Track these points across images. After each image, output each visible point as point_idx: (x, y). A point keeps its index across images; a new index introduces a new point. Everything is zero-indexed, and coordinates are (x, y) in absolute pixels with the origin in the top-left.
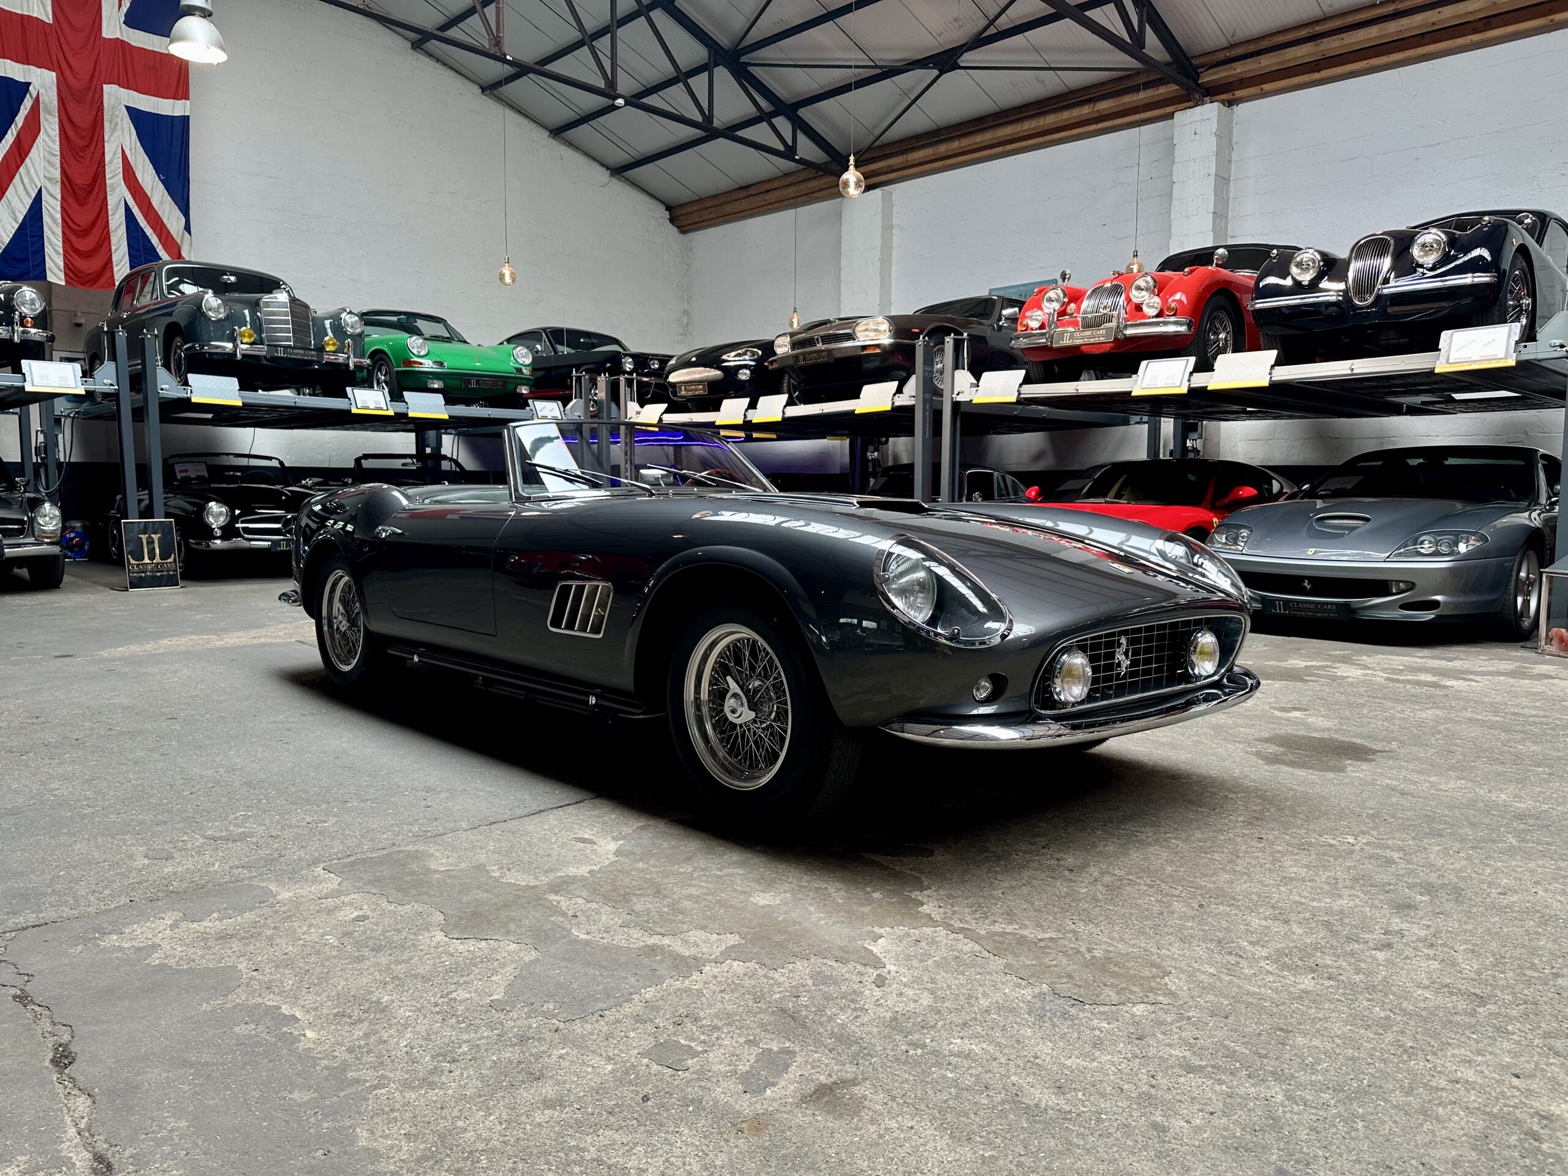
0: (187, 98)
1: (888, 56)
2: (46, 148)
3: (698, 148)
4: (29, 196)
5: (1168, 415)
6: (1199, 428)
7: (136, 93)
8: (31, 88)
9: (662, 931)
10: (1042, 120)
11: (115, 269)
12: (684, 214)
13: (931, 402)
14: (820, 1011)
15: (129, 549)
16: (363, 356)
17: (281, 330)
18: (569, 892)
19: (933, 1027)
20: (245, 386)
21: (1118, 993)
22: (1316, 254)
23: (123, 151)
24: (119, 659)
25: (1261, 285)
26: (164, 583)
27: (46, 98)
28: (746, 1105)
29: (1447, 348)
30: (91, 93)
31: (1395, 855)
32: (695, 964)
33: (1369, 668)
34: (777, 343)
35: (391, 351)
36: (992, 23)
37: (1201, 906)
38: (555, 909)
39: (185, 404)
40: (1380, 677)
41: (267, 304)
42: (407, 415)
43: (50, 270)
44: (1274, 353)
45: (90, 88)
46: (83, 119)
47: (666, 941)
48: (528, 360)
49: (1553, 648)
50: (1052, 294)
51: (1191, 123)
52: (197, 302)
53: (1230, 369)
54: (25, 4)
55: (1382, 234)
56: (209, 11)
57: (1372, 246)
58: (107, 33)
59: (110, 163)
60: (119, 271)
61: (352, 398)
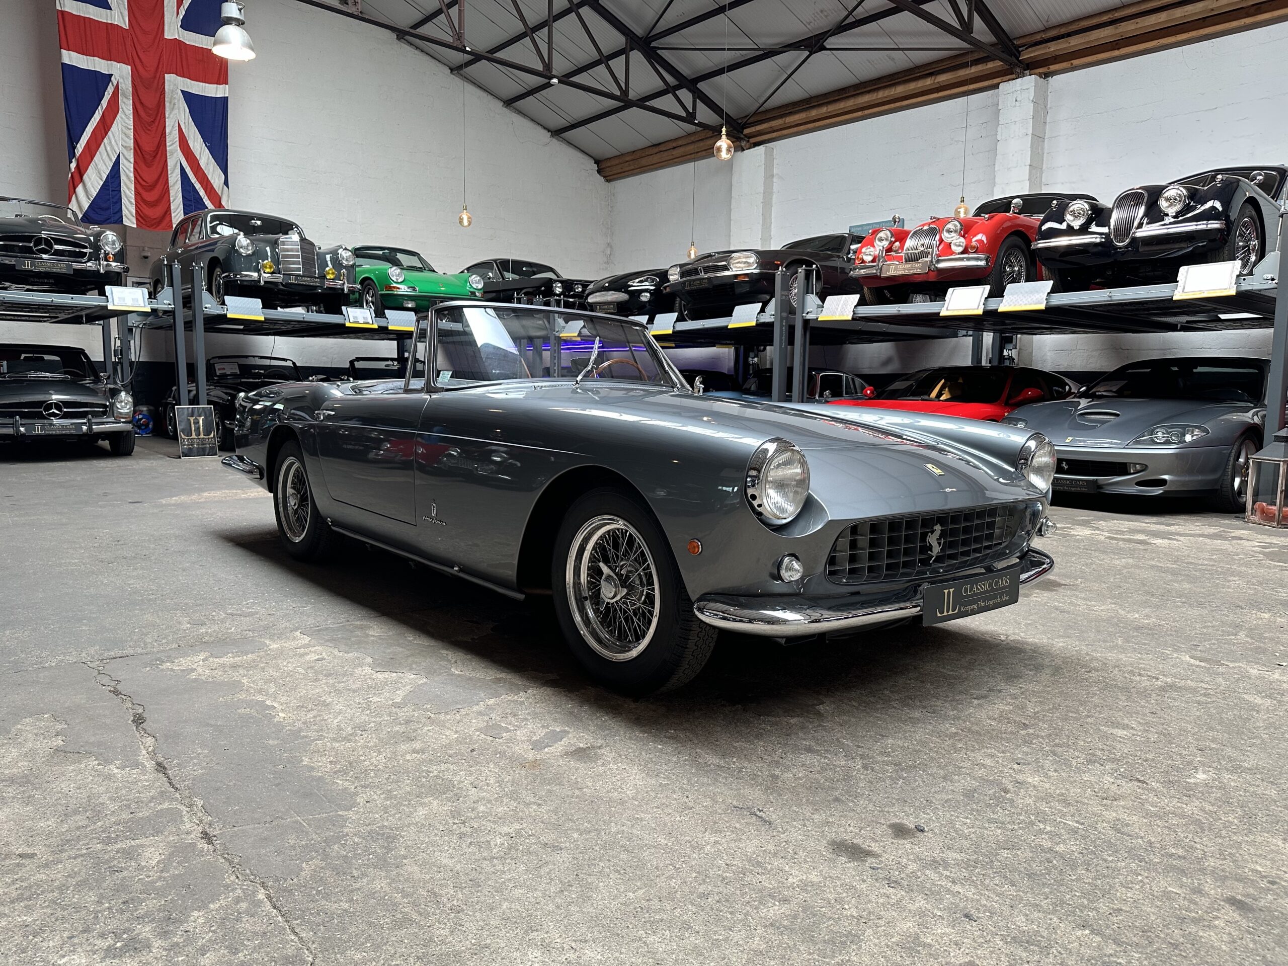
0: (226, 83)
1: (768, 42)
2: (124, 124)
3: (619, 115)
4: (111, 160)
7: (188, 80)
8: (113, 78)
10: (894, 90)
11: (173, 215)
12: (609, 167)
13: (787, 318)
15: (182, 427)
16: (355, 283)
17: (294, 263)
20: (268, 304)
22: (1085, 204)
23: (179, 125)
24: (174, 505)
25: (1044, 228)
26: (207, 453)
27: (123, 85)
28: (531, 755)
29: (1184, 280)
30: (156, 82)
33: (1099, 530)
34: (670, 272)
35: (377, 278)
36: (850, 13)
39: (223, 318)
40: (1103, 536)
41: (283, 243)
42: (388, 327)
43: (125, 216)
44: (1050, 284)
45: (155, 77)
46: (150, 100)
48: (480, 286)
49: (1256, 518)
50: (881, 235)
51: (1013, 92)
52: (233, 239)
53: (1016, 296)
54: (109, 14)
55: (1139, 189)
56: (242, 20)
57: (1129, 199)
58: (168, 35)
59: (170, 134)
60: (175, 216)
61: (346, 315)
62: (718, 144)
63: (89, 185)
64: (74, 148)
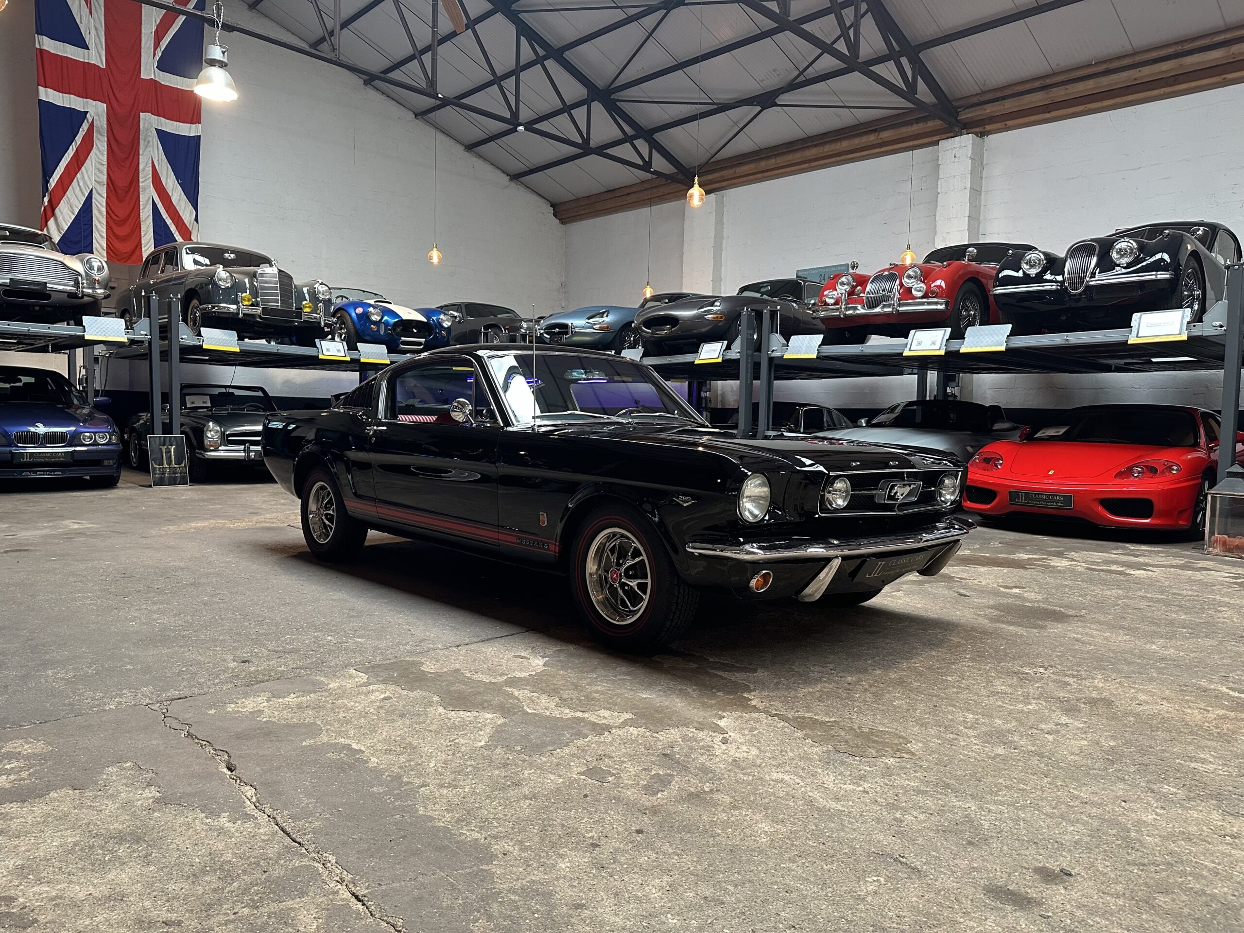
0: (200, 123)
1: (723, 96)
2: (97, 160)
3: (577, 161)
4: (84, 195)
5: (933, 369)
6: (957, 379)
7: (163, 119)
8: (88, 115)
9: (582, 709)
10: (839, 144)
11: (143, 249)
12: (565, 210)
13: (752, 356)
14: (687, 756)
15: (154, 456)
16: (330, 316)
17: (272, 295)
18: (518, 687)
19: (759, 766)
20: (242, 336)
21: (877, 752)
22: (1041, 254)
23: (153, 162)
25: (1000, 276)
26: (178, 482)
27: (98, 122)
28: (647, 801)
29: (1137, 325)
30: (131, 118)
31: (1071, 680)
32: (608, 728)
33: (1075, 561)
36: (801, 73)
37: (935, 706)
38: (512, 696)
39: (198, 349)
40: (1081, 567)
41: (262, 275)
42: (359, 360)
43: (96, 249)
44: (1009, 327)
45: (130, 115)
46: (124, 138)
47: (586, 715)
49: (1214, 550)
50: (844, 279)
51: (951, 149)
52: (210, 274)
53: (976, 338)
54: (86, 54)
55: (1092, 240)
56: (225, 62)
57: (1082, 249)
58: (143, 76)
59: (143, 170)
60: (146, 250)
61: (320, 347)
62: (691, 191)
63: (60, 219)
64: (48, 182)
